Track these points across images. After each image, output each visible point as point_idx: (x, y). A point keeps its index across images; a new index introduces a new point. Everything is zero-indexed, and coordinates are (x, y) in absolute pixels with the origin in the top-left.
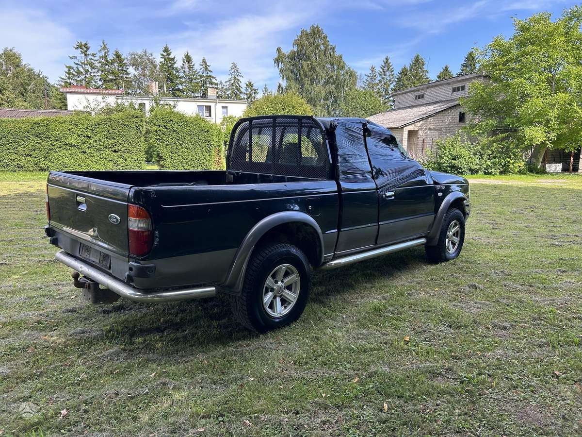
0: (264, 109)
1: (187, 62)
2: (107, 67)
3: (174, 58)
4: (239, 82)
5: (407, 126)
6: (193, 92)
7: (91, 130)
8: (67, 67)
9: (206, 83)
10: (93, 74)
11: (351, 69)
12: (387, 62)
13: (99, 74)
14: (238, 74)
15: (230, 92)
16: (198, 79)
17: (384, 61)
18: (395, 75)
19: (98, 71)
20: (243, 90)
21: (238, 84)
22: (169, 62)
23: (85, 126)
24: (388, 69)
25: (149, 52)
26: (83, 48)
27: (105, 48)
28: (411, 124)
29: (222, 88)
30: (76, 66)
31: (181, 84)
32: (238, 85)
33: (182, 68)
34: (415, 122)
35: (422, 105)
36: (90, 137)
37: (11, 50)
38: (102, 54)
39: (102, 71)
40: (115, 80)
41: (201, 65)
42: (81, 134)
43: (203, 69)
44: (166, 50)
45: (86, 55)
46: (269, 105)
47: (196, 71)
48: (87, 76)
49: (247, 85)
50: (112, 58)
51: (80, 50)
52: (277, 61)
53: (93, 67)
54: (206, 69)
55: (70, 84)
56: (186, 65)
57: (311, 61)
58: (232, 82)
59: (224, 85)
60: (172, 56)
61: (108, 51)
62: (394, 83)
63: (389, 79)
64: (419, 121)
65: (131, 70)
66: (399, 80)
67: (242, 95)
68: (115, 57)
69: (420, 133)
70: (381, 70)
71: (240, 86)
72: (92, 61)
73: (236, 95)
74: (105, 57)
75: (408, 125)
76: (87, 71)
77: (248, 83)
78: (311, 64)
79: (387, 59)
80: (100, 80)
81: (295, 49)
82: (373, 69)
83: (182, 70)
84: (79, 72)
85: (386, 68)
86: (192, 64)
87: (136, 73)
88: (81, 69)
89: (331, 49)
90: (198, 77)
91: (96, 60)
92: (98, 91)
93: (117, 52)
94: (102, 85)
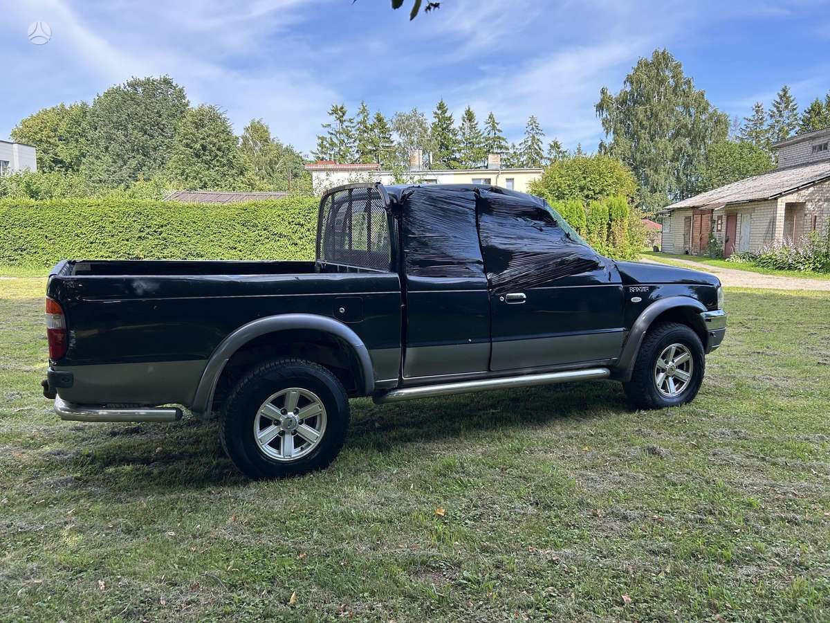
0: (555, 178)
1: (467, 121)
2: (366, 135)
3: (451, 117)
4: (539, 143)
5: (783, 196)
6: (474, 161)
7: (304, 216)
8: (319, 138)
9: (492, 147)
10: (349, 145)
11: (719, 112)
12: (784, 96)
13: (356, 144)
14: (538, 131)
15: (525, 157)
16: (482, 143)
17: (778, 94)
18: (799, 116)
19: (354, 141)
20: (545, 154)
21: (538, 145)
22: (444, 123)
23: (298, 211)
24: (786, 107)
25: (419, 111)
26: (339, 112)
27: (364, 110)
28: (792, 193)
29: (515, 153)
30: (330, 136)
31: (459, 151)
32: (537, 147)
33: (461, 128)
34: (798, 189)
35: (823, 161)
36: (302, 225)
37: (258, 122)
38: (361, 118)
39: (360, 141)
40: (374, 151)
41: (487, 123)
42: (293, 222)
43: (489, 128)
44: (441, 107)
45: (342, 122)
46: (563, 172)
47: (479, 132)
48: (342, 148)
49: (551, 146)
50: (372, 123)
51: (335, 115)
52: (600, 107)
53: (349, 137)
54: (494, 128)
55: (323, 159)
56: (467, 124)
57: (650, 105)
58: (530, 143)
59: (517, 149)
60: (448, 115)
61: (368, 114)
62: (797, 128)
63: (787, 121)
64: (806, 186)
65: (396, 137)
66: (807, 122)
67: (543, 161)
68: (375, 121)
69: (809, 206)
70: (775, 110)
71: (540, 149)
72: (349, 128)
73: (534, 161)
74: (363, 122)
75: (785, 195)
76: (342, 142)
77: (552, 144)
78: (651, 110)
79: (785, 91)
80: (357, 152)
81: (628, 89)
82: (758, 109)
83: (460, 132)
84: (332, 144)
85: (783, 105)
86: (475, 122)
87: (401, 141)
88: (335, 140)
89: (685, 83)
90: (482, 140)
91: (353, 127)
92: (353, 167)
93: (379, 115)
94: (359, 158)
